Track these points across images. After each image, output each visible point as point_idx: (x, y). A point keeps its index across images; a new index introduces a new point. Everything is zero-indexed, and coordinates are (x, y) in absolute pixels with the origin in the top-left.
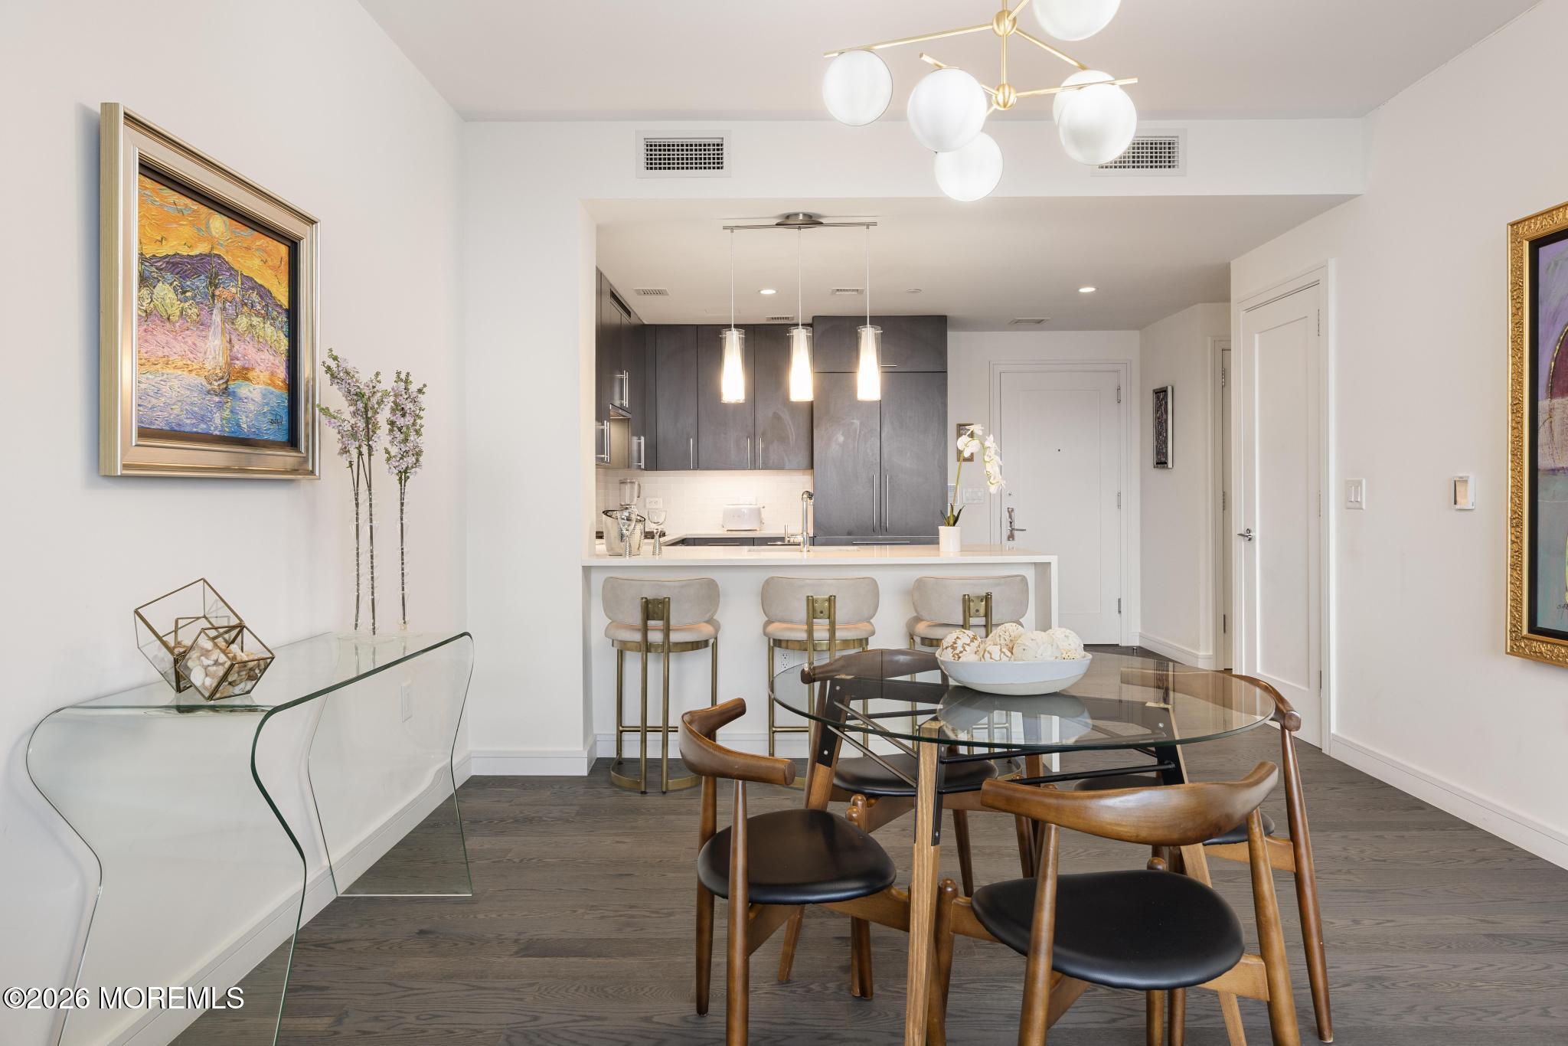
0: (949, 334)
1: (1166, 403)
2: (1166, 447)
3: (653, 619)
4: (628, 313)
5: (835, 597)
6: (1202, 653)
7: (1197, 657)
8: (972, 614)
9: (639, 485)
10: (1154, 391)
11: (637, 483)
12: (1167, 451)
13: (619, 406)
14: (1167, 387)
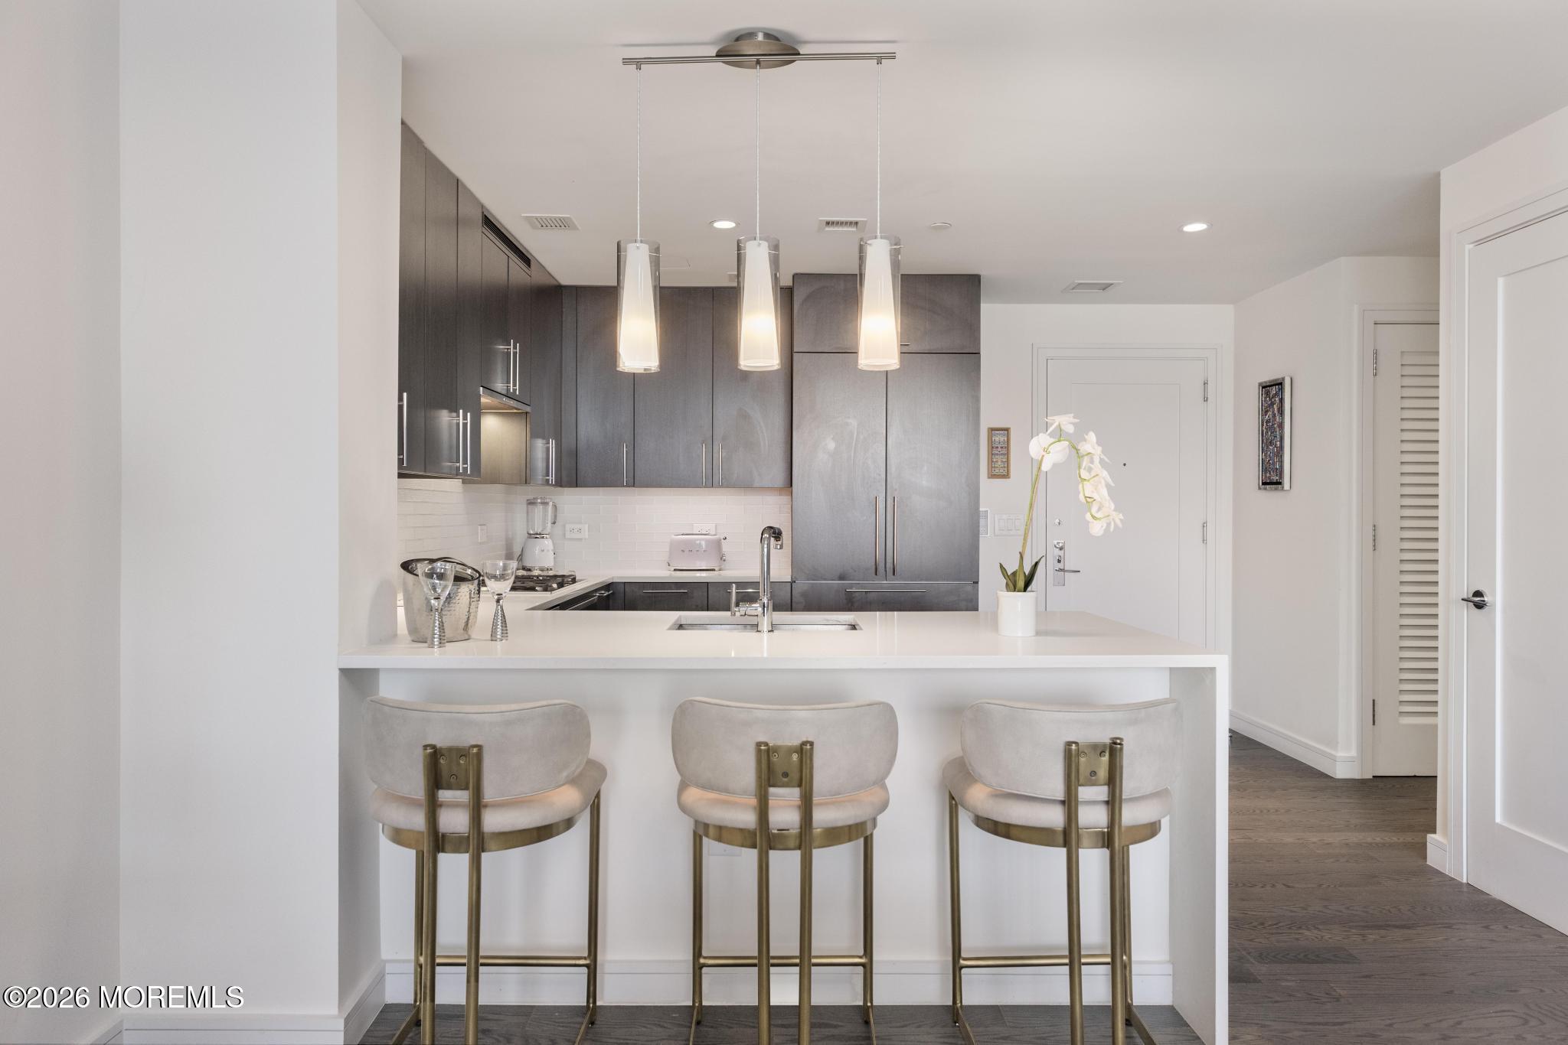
0: (985, 308)
1: (1282, 400)
2: (1281, 462)
3: (449, 787)
4: (526, 259)
5: (812, 744)
6: (1341, 754)
7: (1334, 759)
8: (1082, 781)
9: (555, 507)
10: (1260, 384)
11: (551, 504)
12: (1282, 467)
13: (504, 392)
14: (1283, 379)
